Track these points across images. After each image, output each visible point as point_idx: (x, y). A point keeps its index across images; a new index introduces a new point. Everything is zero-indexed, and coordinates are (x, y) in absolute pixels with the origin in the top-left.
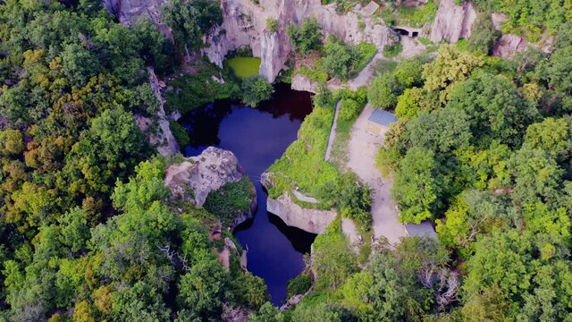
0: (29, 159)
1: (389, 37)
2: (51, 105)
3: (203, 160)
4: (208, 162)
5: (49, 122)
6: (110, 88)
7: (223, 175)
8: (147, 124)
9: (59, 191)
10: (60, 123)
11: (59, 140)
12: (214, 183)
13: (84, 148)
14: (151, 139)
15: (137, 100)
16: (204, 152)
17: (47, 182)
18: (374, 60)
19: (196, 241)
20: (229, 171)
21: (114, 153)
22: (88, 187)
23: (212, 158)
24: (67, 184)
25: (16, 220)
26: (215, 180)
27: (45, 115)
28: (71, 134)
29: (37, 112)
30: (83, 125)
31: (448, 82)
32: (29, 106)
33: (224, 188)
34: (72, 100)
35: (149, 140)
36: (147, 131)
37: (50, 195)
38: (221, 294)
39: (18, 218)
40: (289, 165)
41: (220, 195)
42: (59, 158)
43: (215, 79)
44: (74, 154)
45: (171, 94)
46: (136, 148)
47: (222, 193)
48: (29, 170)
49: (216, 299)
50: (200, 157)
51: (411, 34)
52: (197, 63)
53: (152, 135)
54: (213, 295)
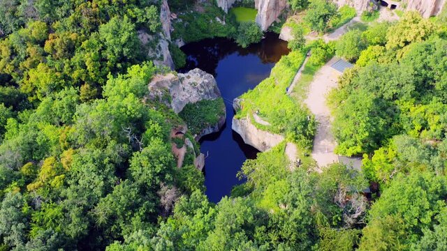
0: (47, 47)
1: (368, 5)
2: (74, 8)
3: (189, 77)
4: (192, 80)
5: (70, 20)
6: (125, 5)
7: (201, 92)
8: (149, 39)
9: (65, 75)
10: (77, 23)
11: (73, 36)
12: (194, 98)
13: (91, 46)
14: (150, 52)
15: (143, 18)
16: (191, 71)
17: (57, 66)
18: (351, 21)
19: (156, 131)
20: (207, 90)
21: (115, 55)
22: (87, 76)
23: (196, 77)
24: (72, 71)
25: (28, 91)
26: (194, 95)
27: (67, 15)
28: (85, 33)
29: (62, 11)
30: (95, 28)
31: (407, 43)
32: (57, 5)
33: (201, 103)
34: (91, 7)
35: (148, 52)
36: (148, 45)
37: (57, 76)
38: (161, 175)
39: (30, 89)
40: (258, 95)
41: (196, 108)
42: (70, 49)
43: (218, 19)
44: (83, 49)
45: (180, 26)
46: (132, 53)
47: (198, 107)
48: (45, 54)
49: (157, 178)
50: (187, 74)
51: (389, 6)
52: (206, 4)
53: (151, 49)
54: (155, 174)
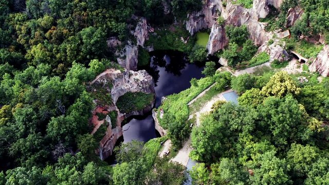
0: (47, 35)
2: (72, 14)
3: (136, 74)
4: (137, 77)
5: (66, 21)
6: (107, 18)
7: (140, 86)
8: (118, 44)
9: (53, 54)
10: (71, 23)
11: (65, 31)
12: (134, 89)
13: (75, 41)
14: (116, 52)
15: (116, 29)
16: (139, 71)
17: (49, 48)
19: (79, 107)
20: (144, 86)
22: (66, 59)
23: (141, 76)
24: (58, 53)
25: (28, 58)
26: (135, 87)
27: (66, 17)
28: (74, 31)
29: (64, 13)
30: (81, 27)
31: (271, 94)
32: (62, 9)
33: (137, 93)
34: (83, 15)
35: (115, 52)
36: (116, 47)
37: (46, 54)
38: (63, 136)
39: (29, 58)
41: (133, 96)
42: (61, 39)
43: (182, 39)
44: (68, 41)
47: (135, 95)
48: (45, 38)
49: (58, 137)
50: (136, 72)
51: (300, 60)
53: (118, 50)
54: (58, 134)
